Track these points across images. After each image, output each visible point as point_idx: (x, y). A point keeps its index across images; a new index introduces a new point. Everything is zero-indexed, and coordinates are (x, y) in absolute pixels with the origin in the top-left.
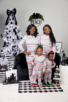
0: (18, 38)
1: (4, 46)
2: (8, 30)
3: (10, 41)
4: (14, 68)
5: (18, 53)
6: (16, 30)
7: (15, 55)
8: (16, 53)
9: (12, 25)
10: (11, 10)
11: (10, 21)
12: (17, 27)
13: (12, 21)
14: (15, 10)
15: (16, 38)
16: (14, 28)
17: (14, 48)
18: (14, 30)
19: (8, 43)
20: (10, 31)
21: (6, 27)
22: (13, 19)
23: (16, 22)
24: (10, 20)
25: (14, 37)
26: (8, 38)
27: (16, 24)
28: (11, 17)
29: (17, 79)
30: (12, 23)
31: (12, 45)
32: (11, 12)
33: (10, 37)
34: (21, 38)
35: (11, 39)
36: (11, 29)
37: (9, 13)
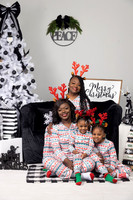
0: (24, 67)
2: (3, 50)
3: (6, 75)
4: (15, 136)
5: (25, 103)
6: (21, 51)
7: (17, 106)
8: (21, 103)
9: (10, 40)
10: (9, 5)
11: (6, 31)
12: (23, 43)
13: (10, 30)
14: (17, 5)
15: (21, 69)
16: (15, 45)
17: (16, 91)
18: (16, 51)
19: (2, 80)
20: (6, 53)
22: (13, 26)
23: (20, 32)
24: (6, 27)
25: (16, 66)
27: (20, 36)
28: (8, 22)
29: (21, 160)
30: (10, 35)
31: (12, 83)
32: (9, 10)
33: (7, 67)
34: (32, 69)
35: (10, 71)
36: (7, 48)
37: (3, 12)
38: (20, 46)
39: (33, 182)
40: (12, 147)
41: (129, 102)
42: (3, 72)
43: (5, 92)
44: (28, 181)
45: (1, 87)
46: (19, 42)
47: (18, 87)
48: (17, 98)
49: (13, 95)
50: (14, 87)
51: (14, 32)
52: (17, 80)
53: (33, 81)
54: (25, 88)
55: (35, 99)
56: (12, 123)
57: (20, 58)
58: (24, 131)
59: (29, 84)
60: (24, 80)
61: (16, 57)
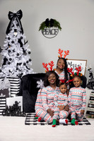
0: (24, 51)
1: (4, 64)
2: (11, 40)
3: (13, 56)
4: (18, 95)
5: (24, 74)
6: (22, 41)
7: (20, 76)
8: (22, 74)
9: (16, 34)
10: (15, 12)
11: (13, 28)
12: (24, 36)
13: (16, 27)
14: (20, 12)
16: (19, 37)
17: (19, 67)
18: (20, 41)
19: (10, 59)
20: (13, 42)
21: (7, 37)
22: (18, 25)
23: (22, 29)
24: (14, 26)
25: (19, 50)
26: (9, 51)
28: (15, 22)
30: (15, 31)
31: (17, 61)
32: (15, 15)
33: (14, 51)
34: (29, 53)
35: (15, 53)
36: (14, 39)
37: (12, 16)
38: (22, 38)
40: (16, 102)
41: (91, 74)
43: (12, 67)
45: (9, 63)
46: (21, 35)
47: (20, 64)
48: (20, 71)
49: (17, 69)
50: (18, 64)
51: (19, 29)
52: (20, 59)
53: (30, 60)
54: (25, 64)
55: (30, 72)
56: (16, 86)
57: (22, 46)
58: (24, 92)
59: (27, 62)
60: (24, 59)
61: (19, 45)
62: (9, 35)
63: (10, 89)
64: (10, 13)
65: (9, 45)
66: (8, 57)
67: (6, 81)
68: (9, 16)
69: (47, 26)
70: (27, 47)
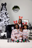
0: (7, 17)
2: (2, 13)
3: (3, 19)
4: (5, 32)
5: (7, 25)
8: (6, 25)
10: (4, 3)
13: (4, 9)
14: (6, 3)
15: (6, 17)
16: (5, 12)
17: (5, 22)
19: (2, 20)
20: (3, 14)
21: (1, 12)
23: (6, 9)
24: (3, 8)
25: (5, 17)
26: (2, 17)
27: (6, 10)
28: (4, 7)
29: (6, 37)
30: (4, 10)
31: (4, 20)
32: (4, 4)
33: (3, 17)
34: (9, 17)
35: (4, 18)
37: (3, 5)
38: (6, 12)
39: (9, 42)
40: (4, 34)
41: (30, 25)
42: (2, 18)
43: (3, 22)
44: (8, 42)
45: (2, 21)
46: (6, 11)
47: (6, 21)
48: (6, 24)
49: (5, 23)
50: (5, 21)
51: (5, 9)
53: (9, 20)
54: (7, 21)
55: (9, 24)
56: (4, 29)
57: (6, 15)
58: (7, 31)
59: (8, 21)
60: (7, 20)
61: (5, 15)
62: (2, 11)
63: (2, 30)
64: (2, 4)
65: (2, 15)
66: (2, 19)
67: (1, 27)
68: (2, 5)
69: (15, 8)
70: (8, 16)
